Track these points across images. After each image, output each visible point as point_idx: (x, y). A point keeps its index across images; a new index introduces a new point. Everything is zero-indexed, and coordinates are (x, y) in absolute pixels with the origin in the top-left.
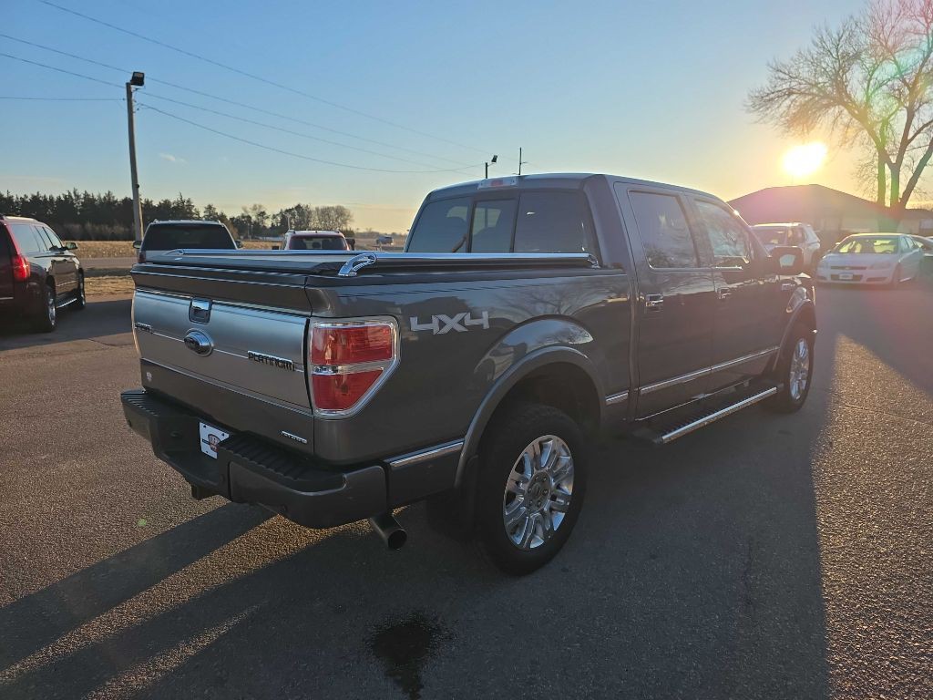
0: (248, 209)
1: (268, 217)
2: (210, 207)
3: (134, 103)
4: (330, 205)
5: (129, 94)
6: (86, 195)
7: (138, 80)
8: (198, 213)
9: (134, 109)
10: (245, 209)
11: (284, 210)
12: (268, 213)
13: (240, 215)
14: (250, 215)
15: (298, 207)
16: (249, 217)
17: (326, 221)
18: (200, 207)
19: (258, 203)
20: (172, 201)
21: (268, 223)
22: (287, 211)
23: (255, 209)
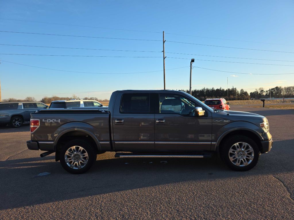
0: (258, 90)
1: (264, 92)
2: (242, 90)
3: (192, 67)
4: (291, 86)
5: (191, 64)
6: (207, 89)
7: (193, 61)
8: (238, 92)
9: (192, 68)
10: (256, 90)
11: (271, 89)
12: (265, 90)
13: (254, 92)
14: (258, 91)
15: (277, 88)
16: (257, 92)
17: (288, 92)
18: (239, 90)
19: (261, 87)
20: (230, 89)
21: (264, 94)
22: (272, 89)
23: (260, 89)
